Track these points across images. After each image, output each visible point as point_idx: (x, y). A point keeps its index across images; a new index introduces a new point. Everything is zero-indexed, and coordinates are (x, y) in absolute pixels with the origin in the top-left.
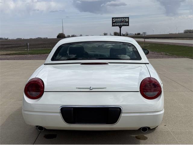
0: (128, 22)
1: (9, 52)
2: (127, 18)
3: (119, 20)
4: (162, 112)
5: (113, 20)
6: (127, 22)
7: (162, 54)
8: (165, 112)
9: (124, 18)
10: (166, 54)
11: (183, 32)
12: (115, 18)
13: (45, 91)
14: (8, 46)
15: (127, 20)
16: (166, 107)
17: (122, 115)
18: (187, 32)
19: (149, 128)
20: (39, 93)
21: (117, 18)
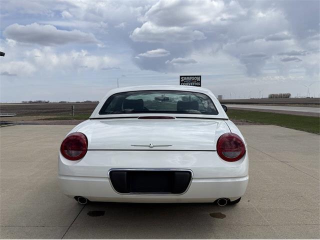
0: (200, 82)
1: (49, 117)
2: (199, 76)
3: (188, 78)
4: (247, 178)
5: (181, 79)
6: (198, 82)
7: (241, 121)
8: (249, 179)
9: (194, 76)
10: (247, 122)
11: (267, 97)
12: (184, 76)
13: (88, 149)
14: (48, 110)
15: (198, 79)
16: (250, 173)
17: (193, 181)
18: (272, 97)
19: (228, 200)
20: (80, 152)
21: (186, 76)
